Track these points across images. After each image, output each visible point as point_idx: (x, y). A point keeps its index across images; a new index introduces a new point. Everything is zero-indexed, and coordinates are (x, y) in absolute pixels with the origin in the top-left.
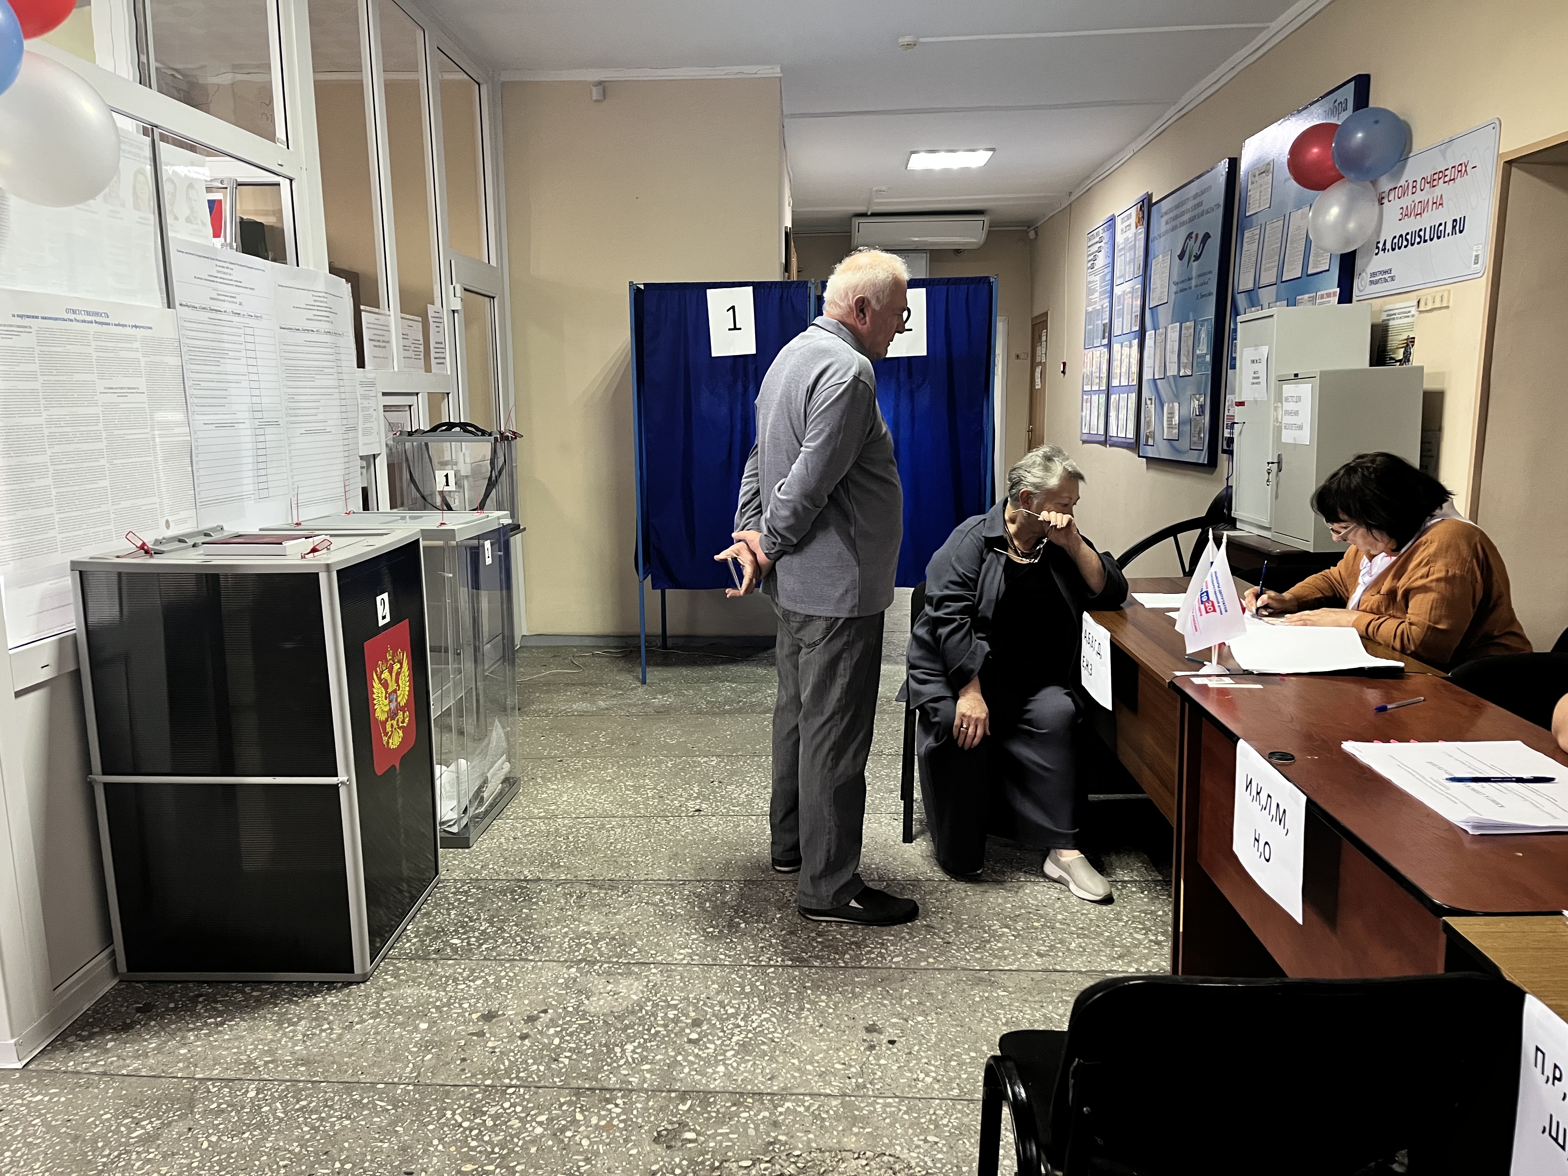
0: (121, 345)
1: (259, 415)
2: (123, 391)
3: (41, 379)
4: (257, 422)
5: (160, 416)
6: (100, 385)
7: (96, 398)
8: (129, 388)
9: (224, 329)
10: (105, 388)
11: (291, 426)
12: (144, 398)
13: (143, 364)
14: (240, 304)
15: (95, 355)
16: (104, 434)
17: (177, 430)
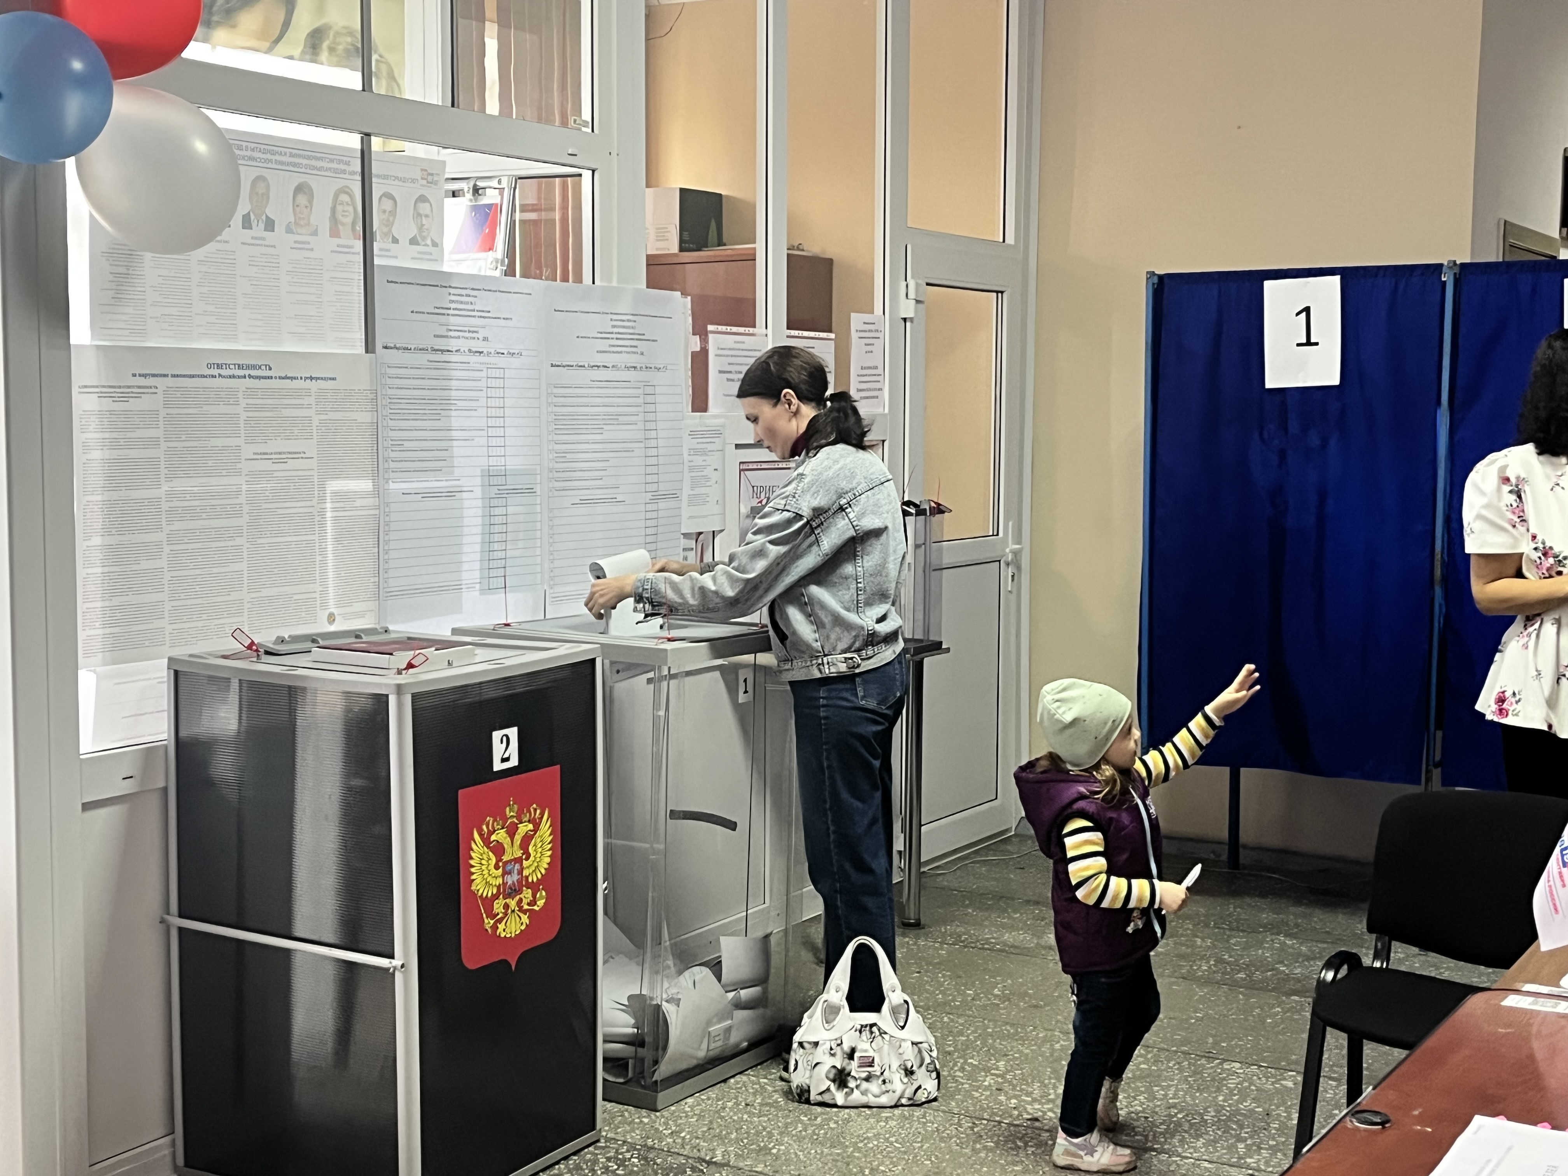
0: (286, 402)
1: (501, 480)
2: (281, 458)
3: (164, 445)
4: (495, 490)
5: (334, 486)
6: (248, 451)
7: (239, 466)
8: (290, 453)
9: (454, 373)
10: (255, 454)
11: (557, 493)
12: (313, 463)
13: (315, 423)
14: (485, 339)
15: (244, 416)
16: (246, 509)
17: (359, 503)
